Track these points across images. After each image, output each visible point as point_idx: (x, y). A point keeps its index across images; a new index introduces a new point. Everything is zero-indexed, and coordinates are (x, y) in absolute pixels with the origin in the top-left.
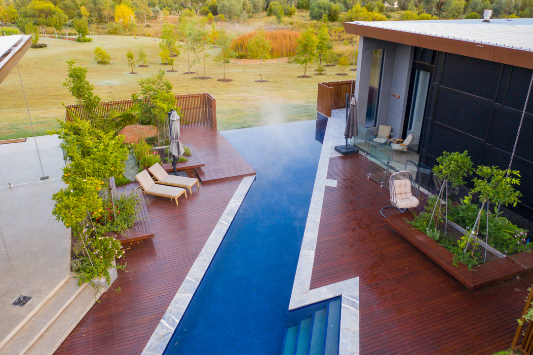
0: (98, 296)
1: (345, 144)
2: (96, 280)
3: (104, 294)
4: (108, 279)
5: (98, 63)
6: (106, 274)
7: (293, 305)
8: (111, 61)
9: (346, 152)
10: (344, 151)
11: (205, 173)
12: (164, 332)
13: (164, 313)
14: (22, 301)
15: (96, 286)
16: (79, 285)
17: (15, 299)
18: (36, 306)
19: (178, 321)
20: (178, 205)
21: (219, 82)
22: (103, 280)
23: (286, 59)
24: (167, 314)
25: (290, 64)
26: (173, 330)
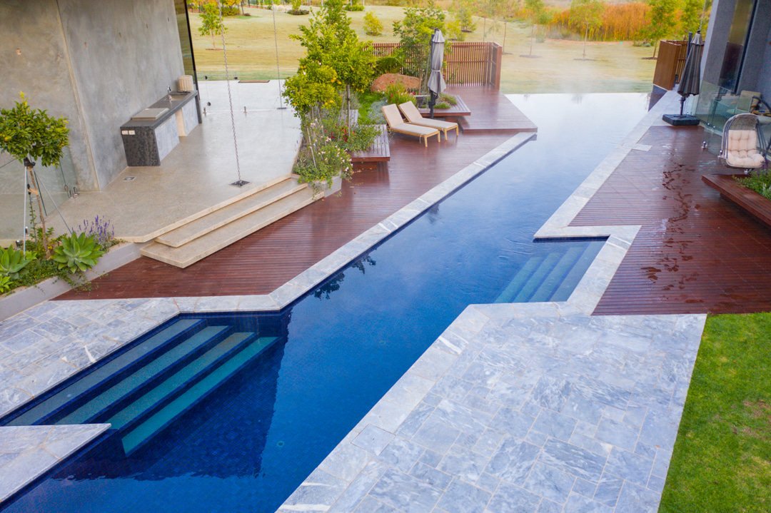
0: (317, 196)
1: (679, 113)
2: (317, 182)
3: (323, 198)
4: (330, 186)
5: (367, 34)
6: (329, 179)
7: (540, 234)
8: (383, 33)
9: (678, 121)
10: (676, 119)
11: (469, 123)
12: (380, 231)
13: (383, 218)
14: (240, 184)
15: (317, 189)
17: (234, 181)
18: (253, 189)
19: (397, 227)
20: (426, 146)
21: (522, 58)
22: (324, 183)
23: (632, 43)
24: (387, 219)
25: (637, 48)
26: (390, 231)
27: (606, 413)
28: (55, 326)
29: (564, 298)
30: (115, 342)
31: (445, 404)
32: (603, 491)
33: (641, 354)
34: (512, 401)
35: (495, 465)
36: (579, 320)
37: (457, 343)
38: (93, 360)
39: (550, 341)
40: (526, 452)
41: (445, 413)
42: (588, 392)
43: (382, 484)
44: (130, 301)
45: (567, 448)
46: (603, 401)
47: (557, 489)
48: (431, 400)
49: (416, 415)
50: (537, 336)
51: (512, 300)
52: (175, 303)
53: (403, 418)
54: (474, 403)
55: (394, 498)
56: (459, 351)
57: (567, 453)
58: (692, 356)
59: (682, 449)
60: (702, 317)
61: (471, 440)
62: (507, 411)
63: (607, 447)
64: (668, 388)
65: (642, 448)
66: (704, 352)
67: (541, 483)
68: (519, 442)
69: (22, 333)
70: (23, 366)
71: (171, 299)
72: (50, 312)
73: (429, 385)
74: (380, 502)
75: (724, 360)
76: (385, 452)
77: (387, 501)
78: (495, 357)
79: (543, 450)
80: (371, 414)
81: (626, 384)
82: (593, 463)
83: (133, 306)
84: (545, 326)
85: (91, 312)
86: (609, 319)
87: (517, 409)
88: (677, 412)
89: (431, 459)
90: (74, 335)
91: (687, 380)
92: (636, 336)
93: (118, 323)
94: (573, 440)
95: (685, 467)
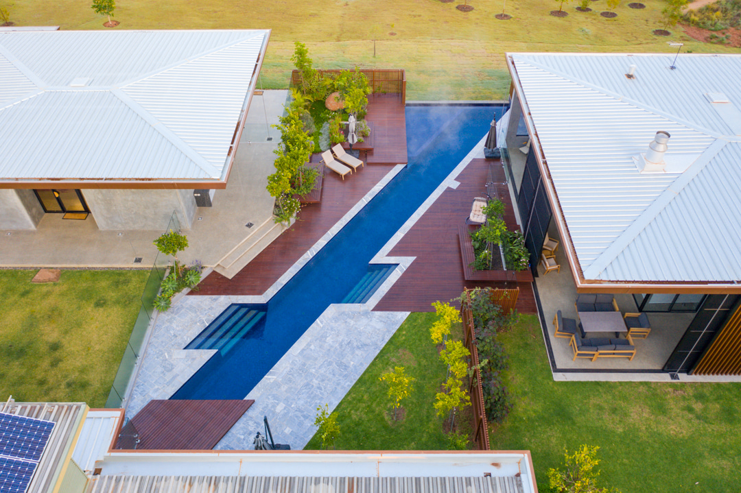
0: (283, 231)
2: (284, 222)
4: (289, 223)
6: (289, 220)
7: (372, 262)
11: (374, 155)
12: (307, 257)
13: (310, 248)
14: (250, 225)
15: (283, 226)
16: (275, 223)
17: (247, 223)
18: (255, 229)
19: (315, 254)
20: (343, 180)
22: (286, 223)
24: (312, 249)
26: (311, 257)
27: (357, 352)
28: (191, 308)
29: (365, 303)
30: (213, 318)
31: (312, 347)
32: (345, 376)
33: (379, 330)
34: (332, 346)
35: (320, 368)
36: (366, 313)
37: (322, 322)
38: (207, 325)
39: (352, 322)
40: (330, 364)
41: (311, 350)
42: (355, 344)
43: (290, 371)
44: (214, 297)
45: (341, 363)
46: (358, 348)
47: (334, 375)
48: (309, 345)
49: (303, 350)
50: (348, 320)
51: (347, 303)
52: (229, 298)
53: (299, 351)
54: (321, 347)
55: (293, 375)
56: (322, 326)
57: (340, 365)
58: (394, 331)
59: (373, 364)
60: (408, 313)
61: (316, 359)
62: (329, 350)
63: (352, 363)
64: (379, 343)
65: (361, 364)
66: (399, 330)
67: (330, 373)
68: (329, 360)
69: (181, 312)
70: (187, 327)
71: (228, 296)
72: (187, 302)
73: (309, 339)
74: (289, 376)
75: (404, 333)
76: (292, 362)
77: (291, 376)
78: (332, 329)
79: (334, 364)
80: (291, 349)
81: (368, 341)
82: (346, 367)
83: (216, 300)
84: (353, 316)
85: (201, 302)
86: (376, 312)
87: (332, 349)
88: (379, 352)
89: (304, 365)
90: (198, 313)
91: (387, 341)
92: (381, 321)
93: (211, 308)
94: (344, 361)
95: (370, 370)
